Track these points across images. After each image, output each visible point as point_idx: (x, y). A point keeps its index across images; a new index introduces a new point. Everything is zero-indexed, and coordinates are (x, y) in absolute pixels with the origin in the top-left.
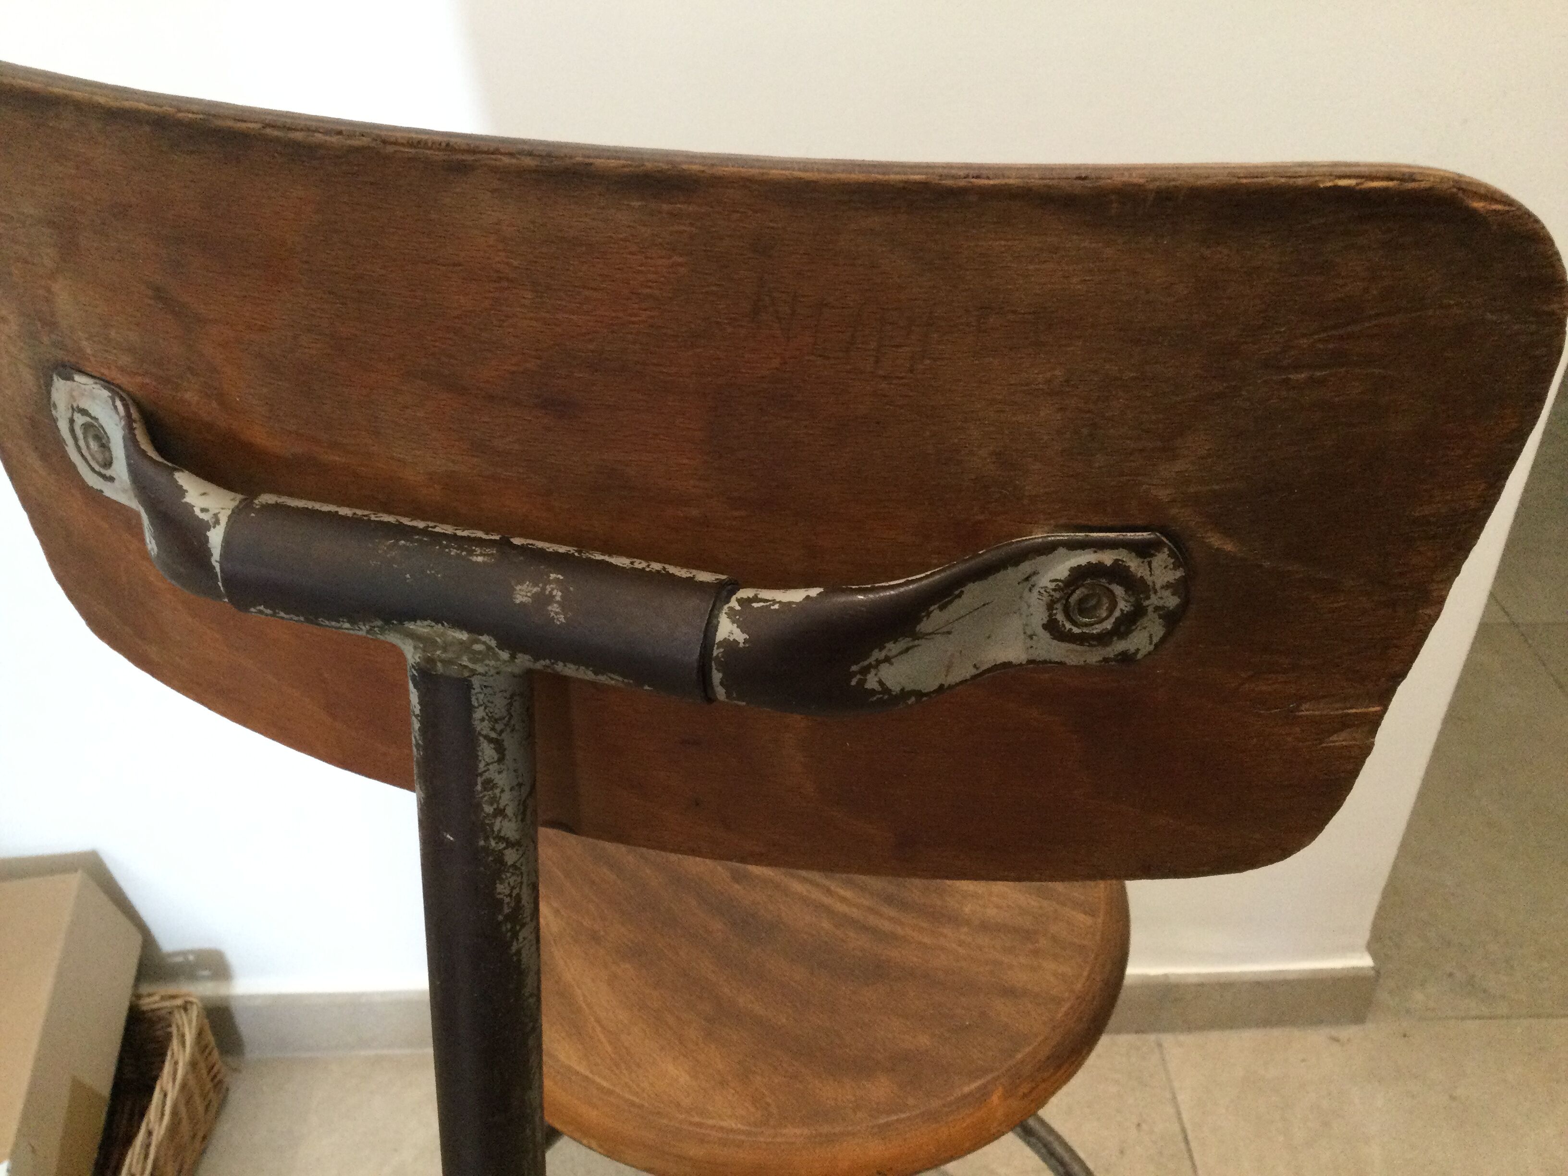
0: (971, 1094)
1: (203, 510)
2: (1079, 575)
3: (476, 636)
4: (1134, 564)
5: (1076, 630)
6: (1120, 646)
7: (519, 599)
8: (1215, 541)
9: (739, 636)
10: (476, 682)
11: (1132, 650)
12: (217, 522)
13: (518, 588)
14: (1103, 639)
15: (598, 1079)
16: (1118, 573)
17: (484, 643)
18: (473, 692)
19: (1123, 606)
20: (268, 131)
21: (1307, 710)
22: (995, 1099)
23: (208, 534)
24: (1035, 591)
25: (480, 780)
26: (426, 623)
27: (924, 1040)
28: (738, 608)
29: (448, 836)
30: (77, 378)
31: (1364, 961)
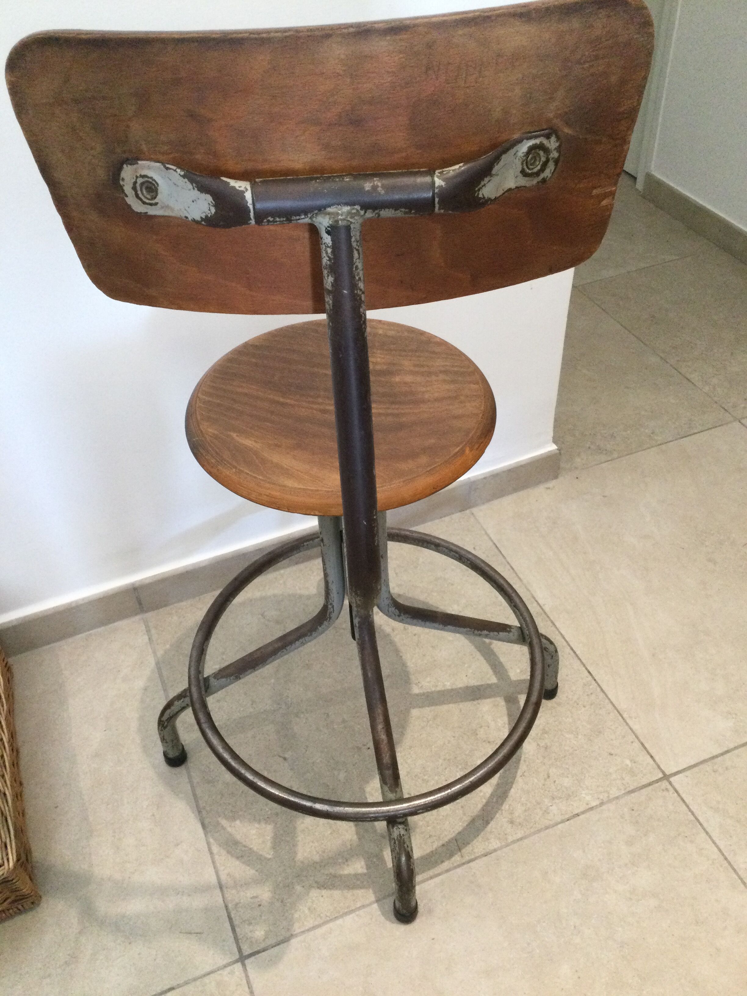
0: (458, 451)
1: (240, 187)
2: (531, 149)
3: (353, 207)
4: (545, 141)
5: (530, 172)
6: (542, 176)
7: (367, 189)
8: (567, 130)
9: (443, 184)
10: (352, 226)
11: (546, 177)
12: (247, 190)
13: (365, 185)
14: (537, 174)
15: (309, 488)
16: (541, 147)
17: (356, 209)
18: (351, 230)
19: (543, 159)
20: (251, 36)
21: (595, 192)
22: (467, 451)
23: (245, 194)
24: (517, 158)
25: (354, 266)
26: (334, 207)
27: (433, 441)
28: (439, 175)
29: (345, 291)
30: (139, 162)
31: (553, 447)
